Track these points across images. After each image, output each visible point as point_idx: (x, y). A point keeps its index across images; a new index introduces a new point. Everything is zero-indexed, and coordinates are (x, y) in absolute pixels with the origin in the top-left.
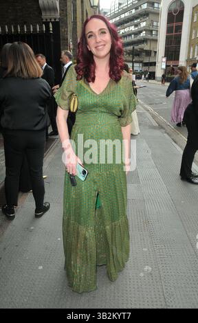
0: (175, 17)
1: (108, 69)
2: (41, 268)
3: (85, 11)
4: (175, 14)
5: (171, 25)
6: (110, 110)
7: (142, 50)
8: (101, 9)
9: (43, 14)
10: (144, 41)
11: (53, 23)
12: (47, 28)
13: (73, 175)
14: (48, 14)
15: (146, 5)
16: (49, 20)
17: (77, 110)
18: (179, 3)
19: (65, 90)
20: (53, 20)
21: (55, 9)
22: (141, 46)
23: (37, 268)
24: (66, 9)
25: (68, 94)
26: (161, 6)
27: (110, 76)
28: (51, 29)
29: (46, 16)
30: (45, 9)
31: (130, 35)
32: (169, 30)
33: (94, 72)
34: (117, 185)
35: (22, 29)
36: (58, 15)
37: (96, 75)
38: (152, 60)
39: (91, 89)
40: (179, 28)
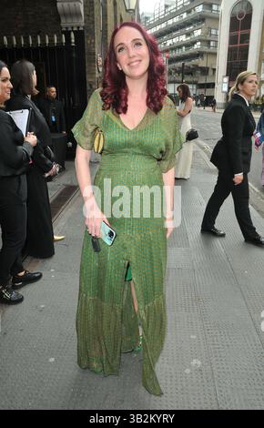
0: (241, 23)
1: (145, 95)
2: (52, 360)
3: (118, 15)
4: (240, 19)
5: (234, 33)
6: (146, 151)
7: (196, 67)
8: (141, 13)
9: (63, 20)
10: (199, 55)
11: (75, 32)
12: (68, 39)
13: (95, 238)
14: (69, 21)
15: (201, 7)
16: (70, 29)
17: (103, 150)
18: (245, 5)
19: (87, 123)
20: (75, 29)
21: (78, 14)
22: (194, 62)
23: (47, 360)
24: (93, 14)
25: (91, 129)
26: (222, 8)
27: (148, 104)
28: (73, 41)
29: (65, 23)
30: (65, 15)
31: (180, 47)
32: (232, 40)
33: (126, 100)
34: (153, 251)
35: (35, 41)
36: (81, 22)
37: (128, 103)
38: (209, 80)
39: (122, 123)
40: (246, 38)
